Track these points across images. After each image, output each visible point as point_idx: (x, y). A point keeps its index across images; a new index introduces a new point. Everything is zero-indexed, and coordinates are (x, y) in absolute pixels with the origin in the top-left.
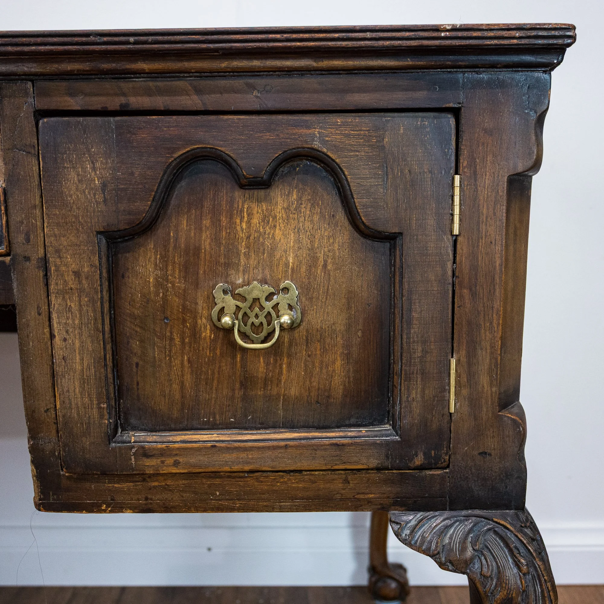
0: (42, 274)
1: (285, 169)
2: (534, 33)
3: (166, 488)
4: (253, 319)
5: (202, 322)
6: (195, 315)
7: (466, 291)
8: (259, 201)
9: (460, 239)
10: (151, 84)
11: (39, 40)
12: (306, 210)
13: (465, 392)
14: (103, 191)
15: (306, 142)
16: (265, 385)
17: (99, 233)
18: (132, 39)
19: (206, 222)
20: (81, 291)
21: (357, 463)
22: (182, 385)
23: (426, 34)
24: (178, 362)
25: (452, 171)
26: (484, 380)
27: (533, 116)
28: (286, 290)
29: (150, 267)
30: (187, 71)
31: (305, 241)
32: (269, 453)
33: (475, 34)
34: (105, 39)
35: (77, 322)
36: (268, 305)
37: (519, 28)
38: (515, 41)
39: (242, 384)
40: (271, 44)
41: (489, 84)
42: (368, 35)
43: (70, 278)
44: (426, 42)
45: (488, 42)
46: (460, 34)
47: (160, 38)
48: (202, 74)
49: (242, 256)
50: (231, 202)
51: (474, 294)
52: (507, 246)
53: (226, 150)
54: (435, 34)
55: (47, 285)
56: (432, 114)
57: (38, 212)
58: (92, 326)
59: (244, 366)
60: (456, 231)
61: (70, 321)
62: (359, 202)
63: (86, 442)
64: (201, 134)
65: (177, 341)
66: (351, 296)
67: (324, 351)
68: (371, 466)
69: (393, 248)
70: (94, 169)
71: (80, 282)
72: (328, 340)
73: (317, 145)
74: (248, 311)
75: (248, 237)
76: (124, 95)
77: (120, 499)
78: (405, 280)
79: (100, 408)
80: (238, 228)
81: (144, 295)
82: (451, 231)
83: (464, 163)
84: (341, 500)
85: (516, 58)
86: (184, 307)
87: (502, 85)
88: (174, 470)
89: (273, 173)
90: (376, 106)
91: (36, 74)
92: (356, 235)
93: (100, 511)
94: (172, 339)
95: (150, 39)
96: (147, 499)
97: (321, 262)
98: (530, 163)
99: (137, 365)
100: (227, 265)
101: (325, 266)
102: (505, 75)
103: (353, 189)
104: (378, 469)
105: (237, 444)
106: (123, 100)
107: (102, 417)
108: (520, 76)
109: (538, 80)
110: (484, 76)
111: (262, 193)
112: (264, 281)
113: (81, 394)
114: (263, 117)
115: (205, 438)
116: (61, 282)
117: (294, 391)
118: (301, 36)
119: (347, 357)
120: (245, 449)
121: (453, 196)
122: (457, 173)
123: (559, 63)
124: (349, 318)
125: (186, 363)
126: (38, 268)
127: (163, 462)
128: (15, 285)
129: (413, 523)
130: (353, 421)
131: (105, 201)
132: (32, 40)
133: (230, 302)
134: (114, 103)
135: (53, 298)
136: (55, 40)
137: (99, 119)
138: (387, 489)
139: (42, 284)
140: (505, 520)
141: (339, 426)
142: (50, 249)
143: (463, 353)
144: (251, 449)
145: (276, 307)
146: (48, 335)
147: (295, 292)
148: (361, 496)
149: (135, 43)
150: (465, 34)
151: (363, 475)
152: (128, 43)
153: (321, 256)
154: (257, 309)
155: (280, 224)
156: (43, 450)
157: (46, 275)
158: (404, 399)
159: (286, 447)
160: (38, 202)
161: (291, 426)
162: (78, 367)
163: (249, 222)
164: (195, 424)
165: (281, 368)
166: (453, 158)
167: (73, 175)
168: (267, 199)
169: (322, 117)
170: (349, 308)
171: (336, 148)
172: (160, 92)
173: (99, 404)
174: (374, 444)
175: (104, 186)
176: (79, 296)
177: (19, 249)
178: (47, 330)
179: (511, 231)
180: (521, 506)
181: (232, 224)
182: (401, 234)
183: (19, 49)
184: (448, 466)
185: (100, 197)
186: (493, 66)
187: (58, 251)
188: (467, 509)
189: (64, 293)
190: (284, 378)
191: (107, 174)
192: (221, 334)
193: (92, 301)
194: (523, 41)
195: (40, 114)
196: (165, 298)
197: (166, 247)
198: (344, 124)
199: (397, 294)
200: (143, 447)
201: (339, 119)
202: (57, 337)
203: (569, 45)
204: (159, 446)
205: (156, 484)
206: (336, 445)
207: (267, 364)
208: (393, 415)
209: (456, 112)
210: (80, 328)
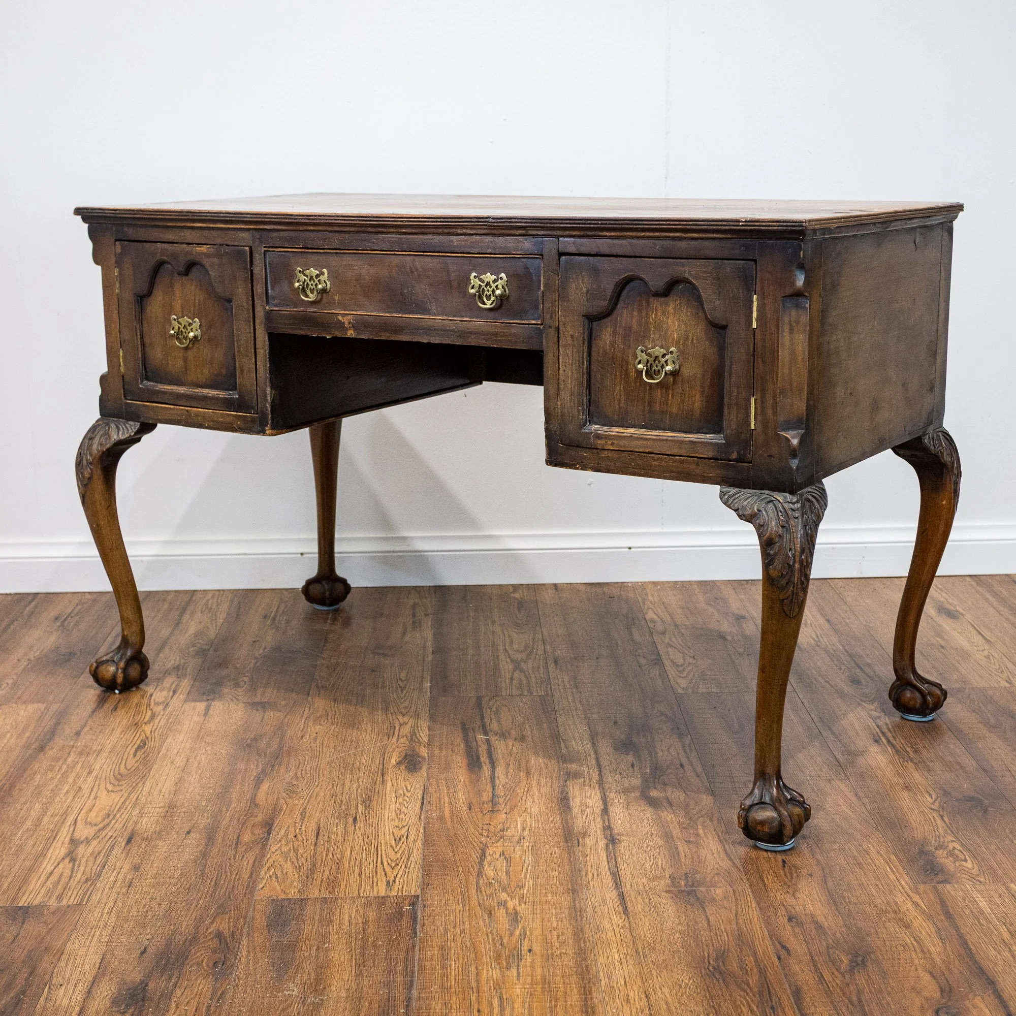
0: (556, 335)
12: (684, 309)
17: (584, 316)
29: (608, 336)
31: (683, 327)
35: (571, 362)
43: (569, 338)
55: (558, 341)
63: (571, 428)
75: (655, 323)
97: (690, 338)
99: (599, 388)
113: (570, 400)
116: (564, 340)
126: (555, 332)
127: (606, 443)
128: (544, 341)
139: (556, 341)
142: (561, 323)
146: (557, 368)
147: (676, 354)
155: (671, 316)
162: (570, 386)
173: (578, 407)
178: (557, 365)
196: (614, 352)
202: (561, 369)
210: (572, 365)
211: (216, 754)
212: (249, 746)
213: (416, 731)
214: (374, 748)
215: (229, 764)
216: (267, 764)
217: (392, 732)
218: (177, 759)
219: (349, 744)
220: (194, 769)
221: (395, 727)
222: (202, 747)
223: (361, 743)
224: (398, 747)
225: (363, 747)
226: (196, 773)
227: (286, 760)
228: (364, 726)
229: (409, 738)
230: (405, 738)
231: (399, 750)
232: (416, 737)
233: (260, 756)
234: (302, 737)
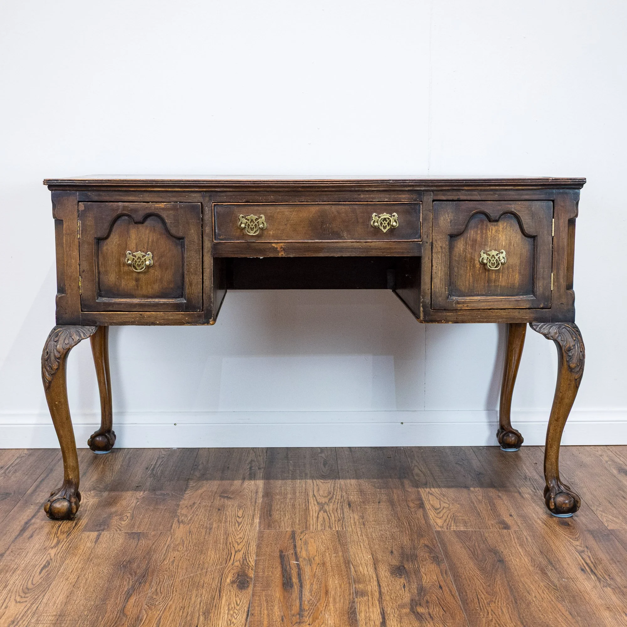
0: (431, 247)
1: (503, 217)
2: (574, 181)
3: (463, 315)
4: (492, 261)
5: (477, 262)
6: (474, 260)
7: (556, 253)
8: (495, 226)
9: (554, 237)
10: (466, 192)
11: (439, 182)
12: (508, 228)
13: (556, 284)
14: (451, 223)
15: (510, 209)
16: (495, 282)
17: (448, 235)
18: (464, 182)
19: (479, 232)
20: (442, 252)
21: (523, 306)
22: (469, 282)
23: (545, 181)
24: (468, 275)
25: (552, 218)
26: (562, 280)
27: (575, 202)
28: (502, 253)
29: (462, 245)
30: (478, 189)
31: (508, 238)
32: (496, 303)
33: (558, 181)
34: (457, 182)
35: (440, 262)
36: (497, 257)
37: (571, 179)
38: (569, 183)
39: (487, 282)
40: (502, 183)
41: (562, 193)
42: (529, 181)
43: (439, 248)
44: (545, 183)
45: (562, 183)
46: (554, 181)
47: (472, 181)
48: (481, 190)
49: (489, 242)
50: (487, 226)
51: (558, 254)
52: (568, 239)
53: (487, 211)
54: (547, 181)
55: (432, 250)
56: (546, 201)
57: (431, 229)
58: (445, 263)
59: (488, 276)
60: (553, 235)
61: (438, 261)
62: (525, 226)
63: (440, 299)
64: (479, 207)
65: (469, 268)
66: (521, 255)
67: (513, 271)
68: (527, 307)
69: (534, 240)
70: (448, 216)
71: (442, 250)
72: (514, 268)
73: (513, 210)
74: (491, 259)
75: (491, 237)
76: (458, 195)
77: (448, 318)
78: (538, 249)
79: (445, 288)
80: (488, 234)
81: (459, 254)
82: (552, 235)
83: (555, 215)
84: (517, 319)
85: (570, 187)
86: (471, 258)
87: (566, 193)
88: (467, 308)
89: (500, 218)
90: (530, 199)
91: (435, 190)
92: (523, 236)
93: (442, 322)
94: (467, 267)
95: (469, 182)
96: (457, 318)
97: (513, 244)
98: (574, 215)
99: (456, 275)
100: (485, 245)
101: (514, 245)
102: (567, 191)
103: (523, 223)
104: (529, 309)
105: (486, 300)
106: (458, 197)
107: (446, 291)
108: (571, 191)
109: (576, 192)
110: (561, 191)
111: (496, 223)
112: (495, 250)
113: (440, 284)
114: (498, 202)
115: (476, 298)
116: (436, 250)
117: (503, 284)
118: (511, 181)
119: (520, 273)
120: (489, 302)
121: (552, 225)
122: (553, 218)
123: (582, 188)
124: (521, 261)
125: (471, 275)
126: (430, 245)
127: (463, 306)
128: (422, 251)
129: (540, 326)
130: (521, 294)
131: (451, 226)
132: (437, 182)
133: (485, 256)
134: (456, 198)
135: (433, 254)
136: (443, 182)
137: (451, 202)
138: (532, 315)
139: (430, 250)
140: (569, 325)
141: (517, 295)
142: (434, 240)
143: (555, 272)
144: (490, 302)
145: (499, 258)
146: (431, 266)
147: (504, 253)
148: (524, 318)
149: (465, 183)
150: (556, 181)
151: (524, 310)
152: (463, 183)
153: (513, 242)
154: (493, 258)
155: (501, 233)
156: (426, 302)
157: (432, 248)
158: (537, 286)
159: (501, 301)
160: (431, 226)
161: (503, 296)
162: (440, 276)
163: (491, 232)
164: (473, 294)
165: (500, 277)
166: (552, 214)
167: (442, 218)
168: (497, 225)
169: (514, 202)
170: (521, 258)
171: (519, 211)
172: (469, 195)
173: (445, 287)
174: (528, 300)
175: (451, 221)
176: (442, 254)
177: (425, 240)
178: (430, 264)
179: (569, 235)
180: (573, 321)
181: (486, 233)
182: (537, 236)
183: (433, 184)
184: (550, 308)
185: (449, 225)
186: (564, 188)
187: (436, 240)
188: (556, 322)
189: (437, 253)
190: (500, 280)
191: (452, 218)
192: (482, 266)
193: (445, 255)
194: (572, 183)
195: (434, 201)
196: (465, 254)
197: (466, 240)
198: (521, 204)
199: (536, 254)
200: (458, 301)
201: (519, 203)
202: (434, 266)
203: (585, 184)
204: (463, 300)
205: (460, 313)
206: (517, 300)
207: (495, 275)
208: (534, 292)
209: (553, 201)
210: (441, 264)
211: (99, 573)
212: (125, 567)
213: (247, 557)
214: (216, 569)
215: (108, 581)
216: (136, 581)
217: (229, 558)
218: (71, 577)
219: (197, 566)
220: (82, 585)
221: (231, 554)
222: (90, 567)
223: (206, 565)
224: (232, 569)
225: (207, 569)
226: (83, 588)
227: (150, 578)
228: (209, 552)
229: (241, 562)
230: (238, 562)
231: (233, 571)
232: (246, 561)
233: (131, 574)
234: (164, 560)
